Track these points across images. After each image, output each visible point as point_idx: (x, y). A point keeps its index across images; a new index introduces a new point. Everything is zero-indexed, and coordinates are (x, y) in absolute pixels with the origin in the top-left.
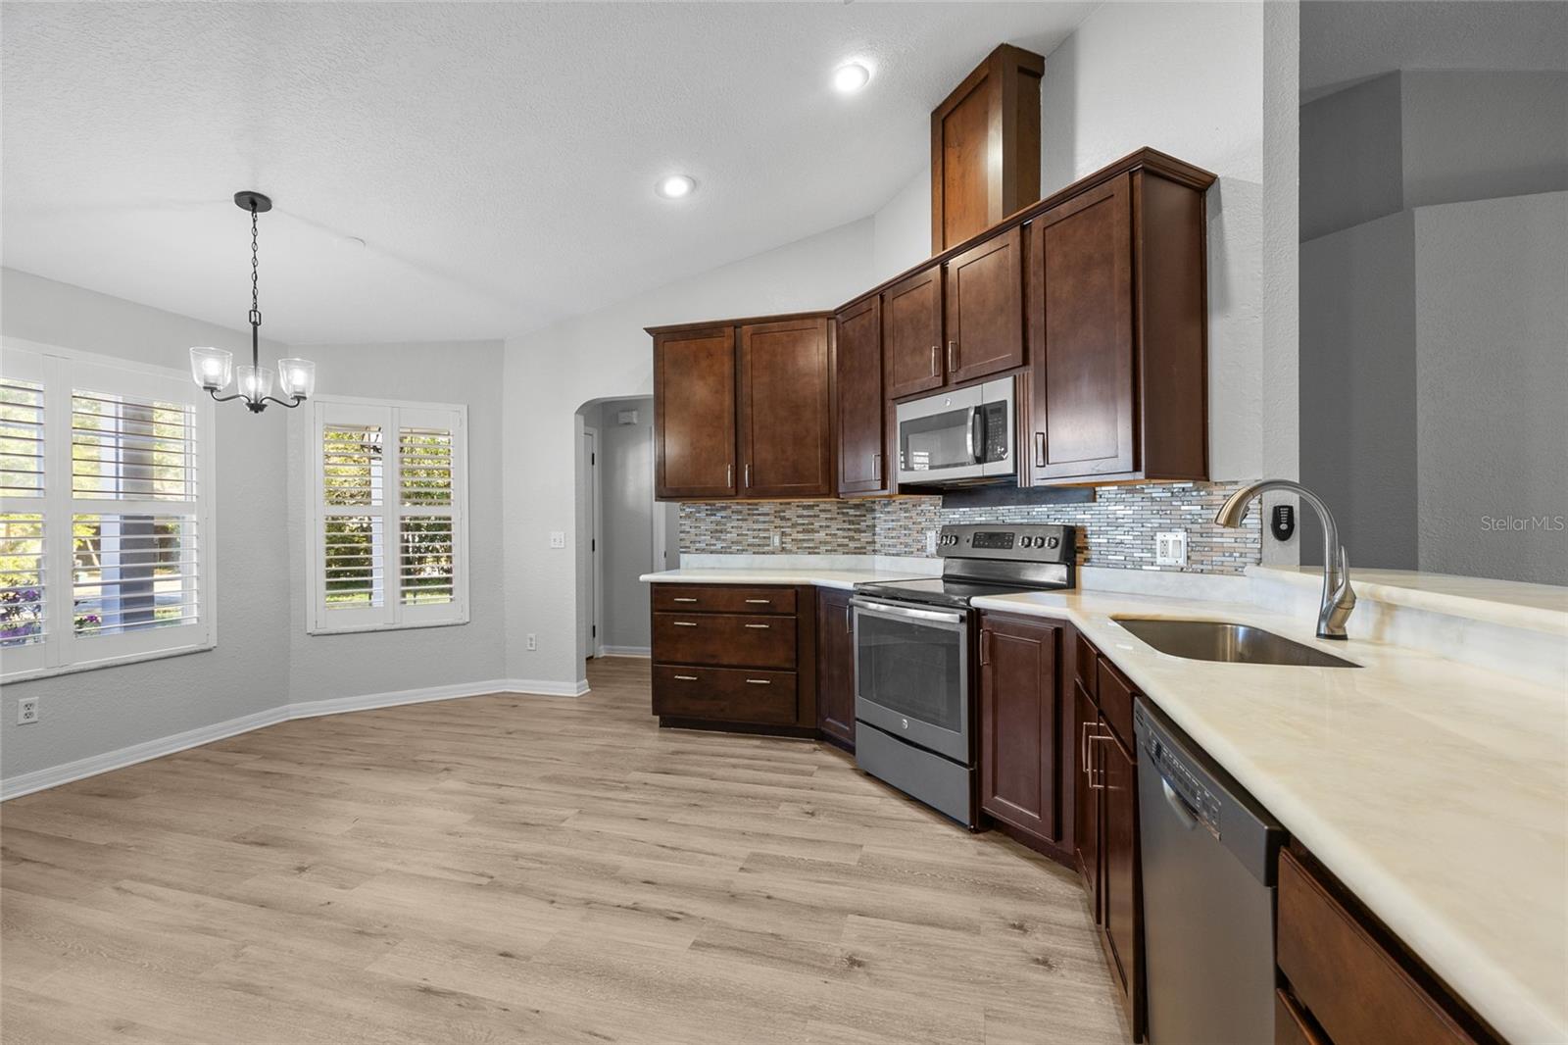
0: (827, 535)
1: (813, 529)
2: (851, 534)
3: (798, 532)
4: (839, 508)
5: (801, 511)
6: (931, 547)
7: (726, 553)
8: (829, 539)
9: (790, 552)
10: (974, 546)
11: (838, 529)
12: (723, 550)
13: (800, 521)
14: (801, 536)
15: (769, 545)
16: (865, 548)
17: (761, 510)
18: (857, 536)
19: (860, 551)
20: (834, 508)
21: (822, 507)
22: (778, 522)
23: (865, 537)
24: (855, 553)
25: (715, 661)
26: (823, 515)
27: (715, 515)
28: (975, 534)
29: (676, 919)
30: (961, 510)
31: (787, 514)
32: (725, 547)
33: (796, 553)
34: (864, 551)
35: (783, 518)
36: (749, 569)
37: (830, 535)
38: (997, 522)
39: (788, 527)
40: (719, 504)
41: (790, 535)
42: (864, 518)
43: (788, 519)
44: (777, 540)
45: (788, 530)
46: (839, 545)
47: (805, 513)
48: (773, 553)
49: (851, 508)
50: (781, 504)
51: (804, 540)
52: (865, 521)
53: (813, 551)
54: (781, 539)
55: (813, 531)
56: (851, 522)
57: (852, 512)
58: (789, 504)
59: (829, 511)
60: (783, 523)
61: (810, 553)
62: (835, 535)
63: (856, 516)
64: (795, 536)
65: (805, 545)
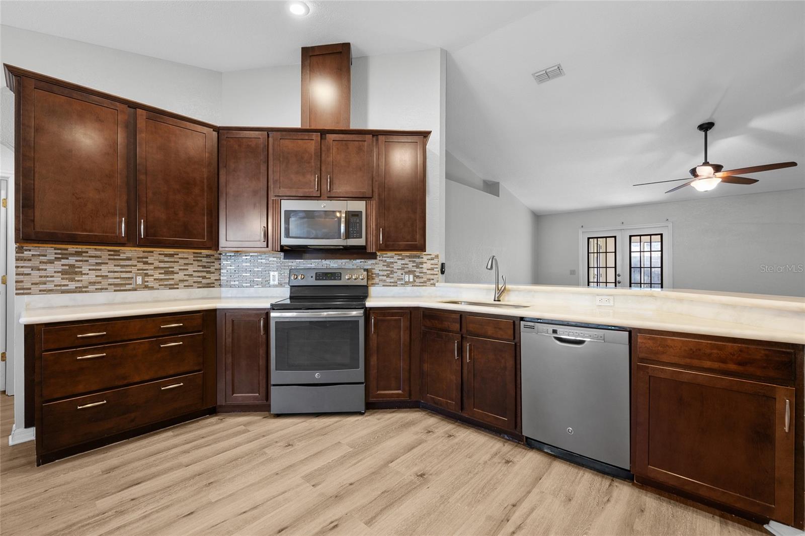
0: (185, 275)
1: (173, 271)
2: (204, 274)
3: (160, 274)
4: (194, 257)
5: (162, 258)
6: (274, 280)
7: (80, 292)
8: (186, 278)
9: (152, 288)
10: (316, 279)
11: (194, 271)
12: (77, 290)
13: (162, 265)
14: (162, 276)
15: (131, 284)
16: (214, 283)
17: (122, 256)
18: (208, 276)
19: (209, 286)
20: (191, 257)
21: (180, 255)
22: (140, 266)
23: (213, 277)
24: (207, 287)
25: (125, 382)
26: (182, 262)
27: (67, 259)
28: (316, 273)
29: (336, 526)
30: (297, 261)
31: (150, 260)
32: (80, 287)
33: (158, 289)
34: (213, 285)
35: (146, 263)
36: (111, 304)
37: (187, 275)
38: (323, 267)
39: (151, 270)
40: (72, 248)
41: (153, 276)
42: (213, 264)
43: (151, 264)
44: (139, 280)
45: (150, 272)
46: (194, 282)
47: (166, 259)
48: (135, 290)
49: (203, 257)
50: (144, 252)
51: (165, 279)
52: (214, 266)
53: (172, 287)
54: (143, 279)
55: (173, 273)
56: (204, 267)
57: (204, 260)
58: (152, 252)
59: (188, 258)
60: (146, 267)
61: (170, 289)
62: (192, 275)
63: (208, 262)
64: (157, 276)
65: (165, 283)
